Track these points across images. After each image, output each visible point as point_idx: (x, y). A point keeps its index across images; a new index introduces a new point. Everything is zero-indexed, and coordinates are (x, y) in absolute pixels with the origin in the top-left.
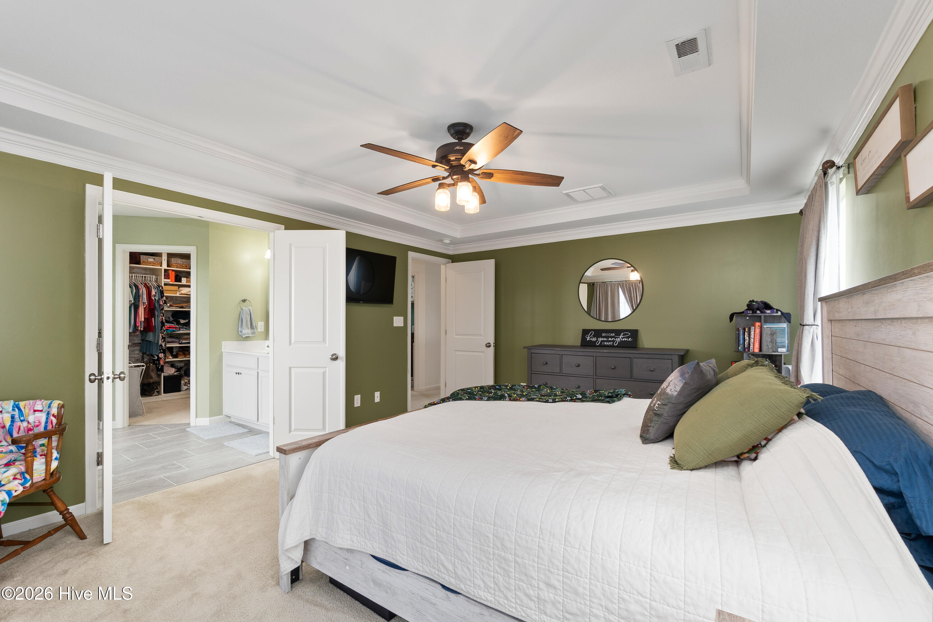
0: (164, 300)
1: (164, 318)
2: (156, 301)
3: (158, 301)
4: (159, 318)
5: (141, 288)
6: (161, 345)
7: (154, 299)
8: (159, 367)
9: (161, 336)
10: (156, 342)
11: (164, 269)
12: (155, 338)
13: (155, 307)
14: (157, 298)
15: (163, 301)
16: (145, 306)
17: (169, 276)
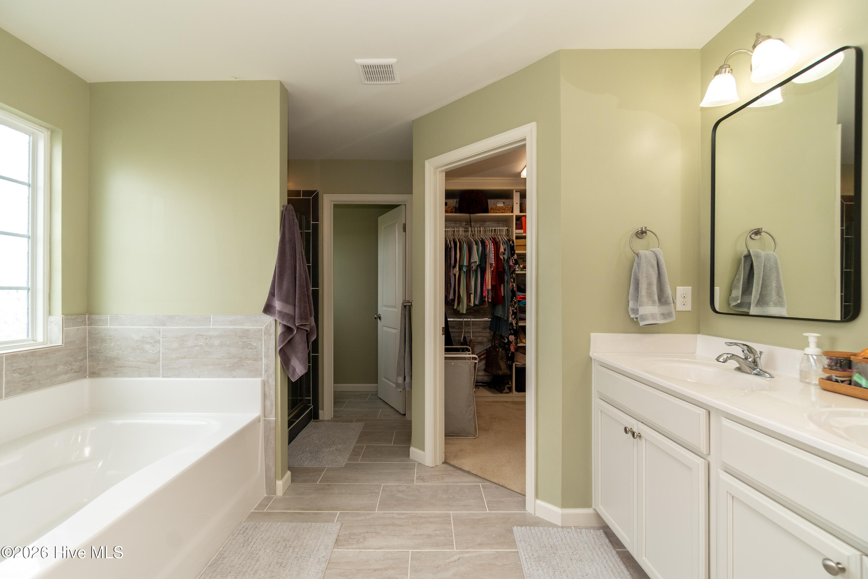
0: (515, 260)
1: (514, 285)
2: (505, 261)
3: (507, 260)
4: (509, 285)
5: (488, 244)
6: (512, 324)
7: (502, 258)
8: (508, 354)
9: (511, 311)
10: (506, 319)
11: (516, 216)
12: (504, 313)
13: (504, 269)
14: (506, 257)
15: (513, 261)
16: (492, 269)
17: (522, 225)
